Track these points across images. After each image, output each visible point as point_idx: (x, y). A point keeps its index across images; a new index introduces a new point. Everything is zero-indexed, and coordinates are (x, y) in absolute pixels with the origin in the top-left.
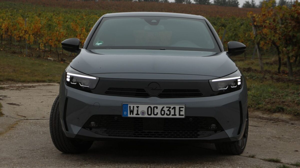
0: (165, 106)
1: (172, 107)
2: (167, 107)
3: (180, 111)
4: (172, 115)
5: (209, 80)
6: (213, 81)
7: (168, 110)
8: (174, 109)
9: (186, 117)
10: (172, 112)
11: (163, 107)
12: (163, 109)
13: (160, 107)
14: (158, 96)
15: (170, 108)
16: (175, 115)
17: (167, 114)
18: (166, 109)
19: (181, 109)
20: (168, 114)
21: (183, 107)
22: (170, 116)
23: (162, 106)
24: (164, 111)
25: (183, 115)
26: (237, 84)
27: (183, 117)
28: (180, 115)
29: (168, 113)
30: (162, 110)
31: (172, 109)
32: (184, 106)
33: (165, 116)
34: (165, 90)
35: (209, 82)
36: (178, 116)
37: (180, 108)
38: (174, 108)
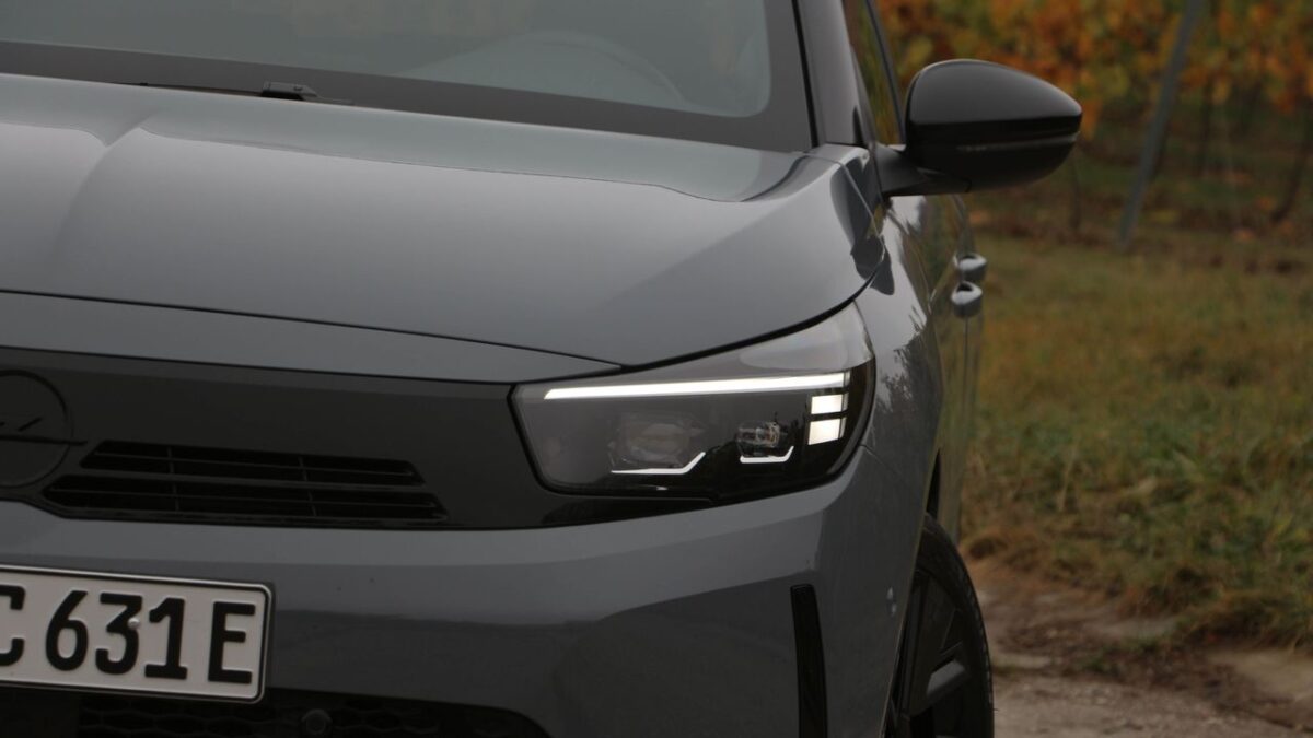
0: (95, 589)
1: (153, 597)
2: (107, 599)
3: (220, 636)
4: (152, 671)
5: (514, 386)
6: (555, 394)
7: (118, 626)
8: (166, 622)
9: (272, 694)
10: (153, 646)
11: (75, 598)
12: (73, 617)
13: (45, 595)
14: (46, 493)
15: (134, 604)
16: (173, 669)
17: (102, 656)
18: (95, 616)
19: (233, 623)
20: (116, 656)
21: (247, 610)
22: (134, 681)
23: (65, 588)
24: (80, 629)
25: (243, 678)
26: (803, 432)
27: (248, 692)
28: (217, 673)
29: (116, 648)
30: (60, 621)
31: (155, 616)
32: (256, 600)
33: (88, 677)
34: (106, 446)
35: (510, 401)
36: (197, 684)
37: (221, 611)
38: (172, 611)
